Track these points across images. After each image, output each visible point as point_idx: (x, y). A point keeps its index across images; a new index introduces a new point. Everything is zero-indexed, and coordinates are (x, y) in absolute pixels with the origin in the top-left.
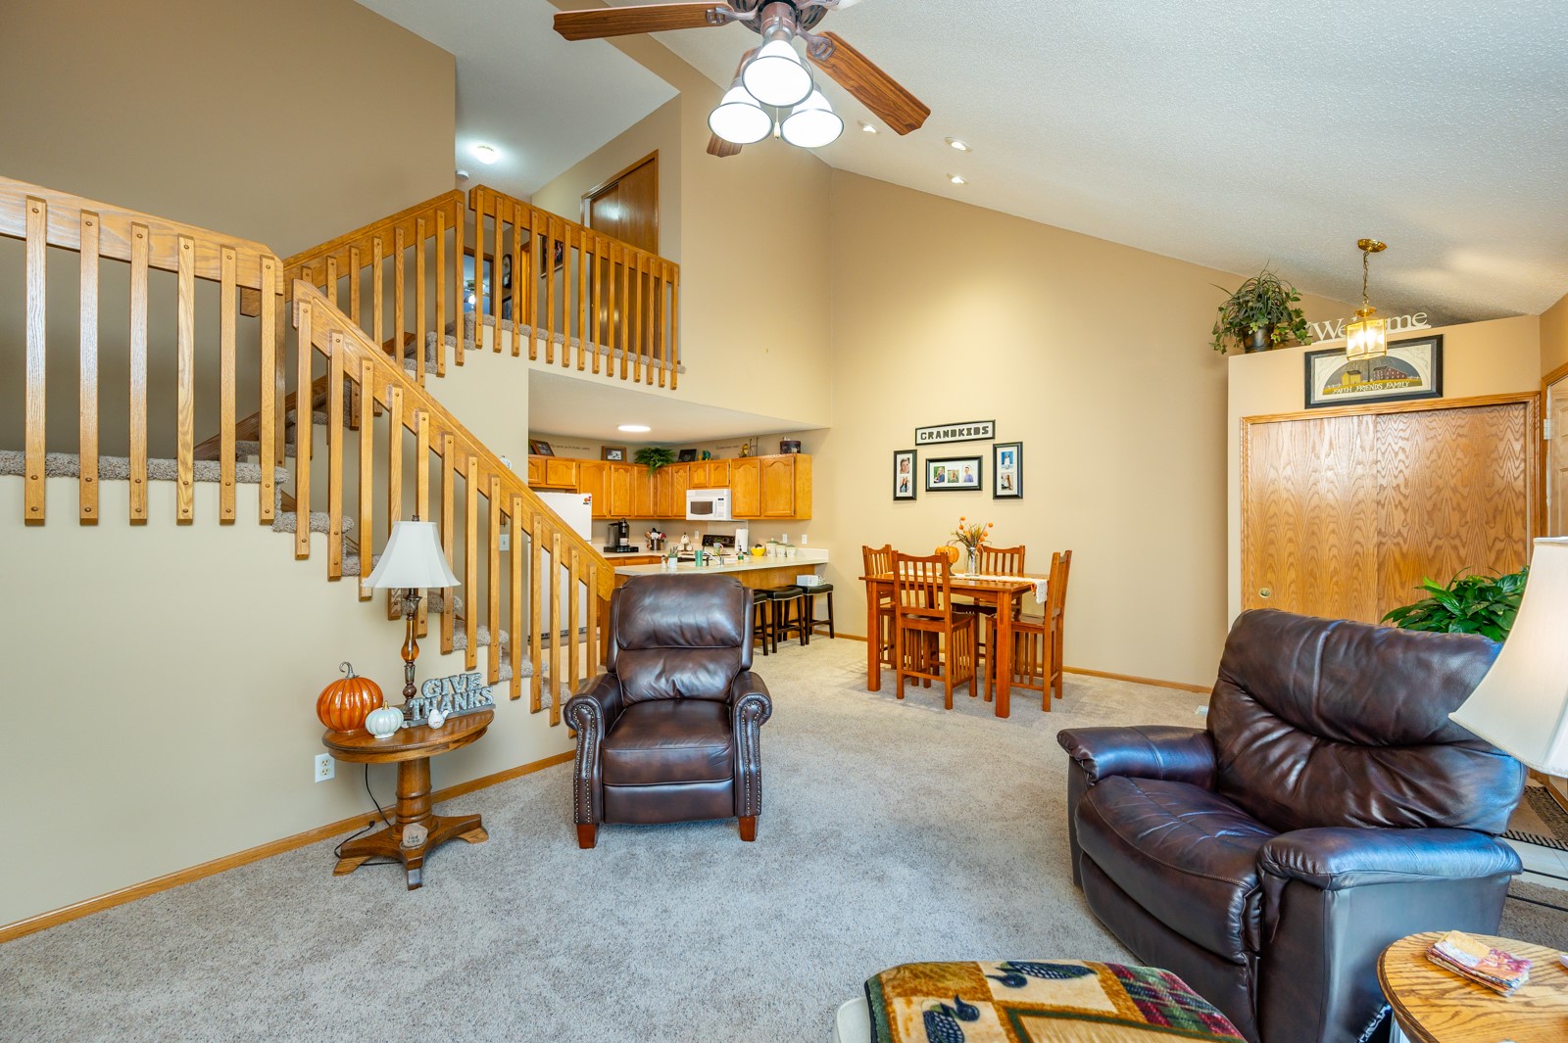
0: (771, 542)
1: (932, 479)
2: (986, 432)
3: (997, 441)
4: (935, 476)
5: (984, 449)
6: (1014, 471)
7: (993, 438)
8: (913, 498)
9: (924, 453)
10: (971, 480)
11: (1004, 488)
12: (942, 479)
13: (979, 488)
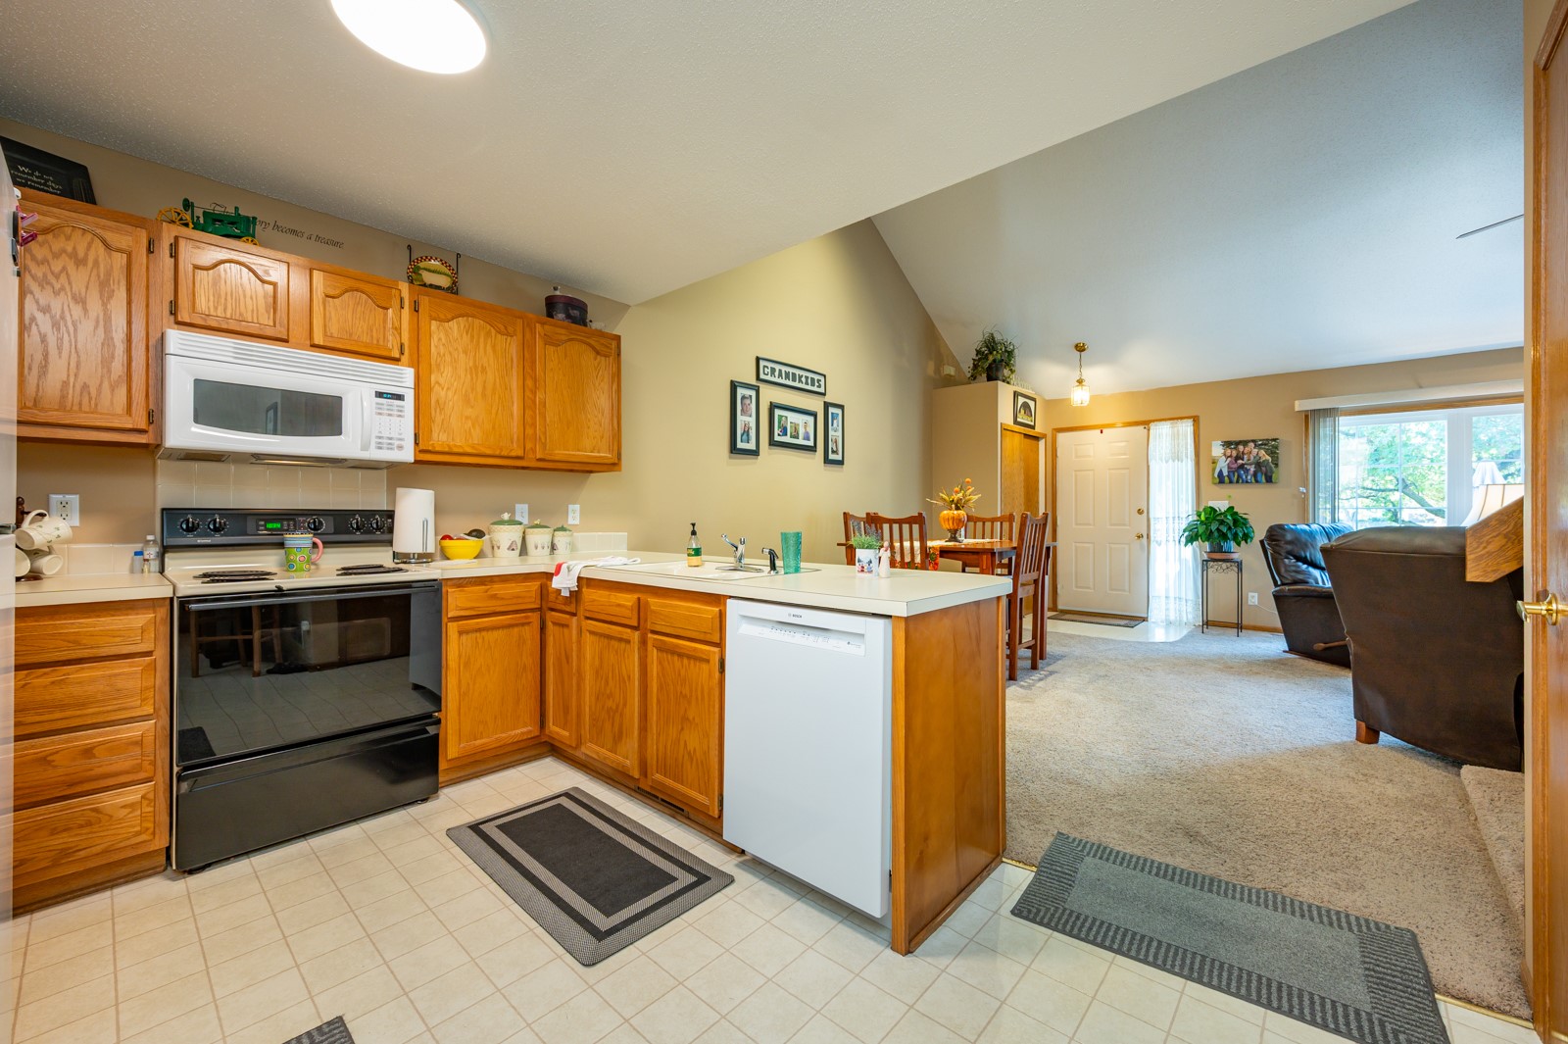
0: (502, 522)
1: (777, 431)
2: (819, 386)
3: (828, 399)
4: (779, 427)
5: (815, 404)
6: (840, 433)
7: (824, 394)
8: (755, 453)
9: (769, 394)
10: (808, 439)
11: (833, 452)
12: (784, 432)
13: (813, 449)
